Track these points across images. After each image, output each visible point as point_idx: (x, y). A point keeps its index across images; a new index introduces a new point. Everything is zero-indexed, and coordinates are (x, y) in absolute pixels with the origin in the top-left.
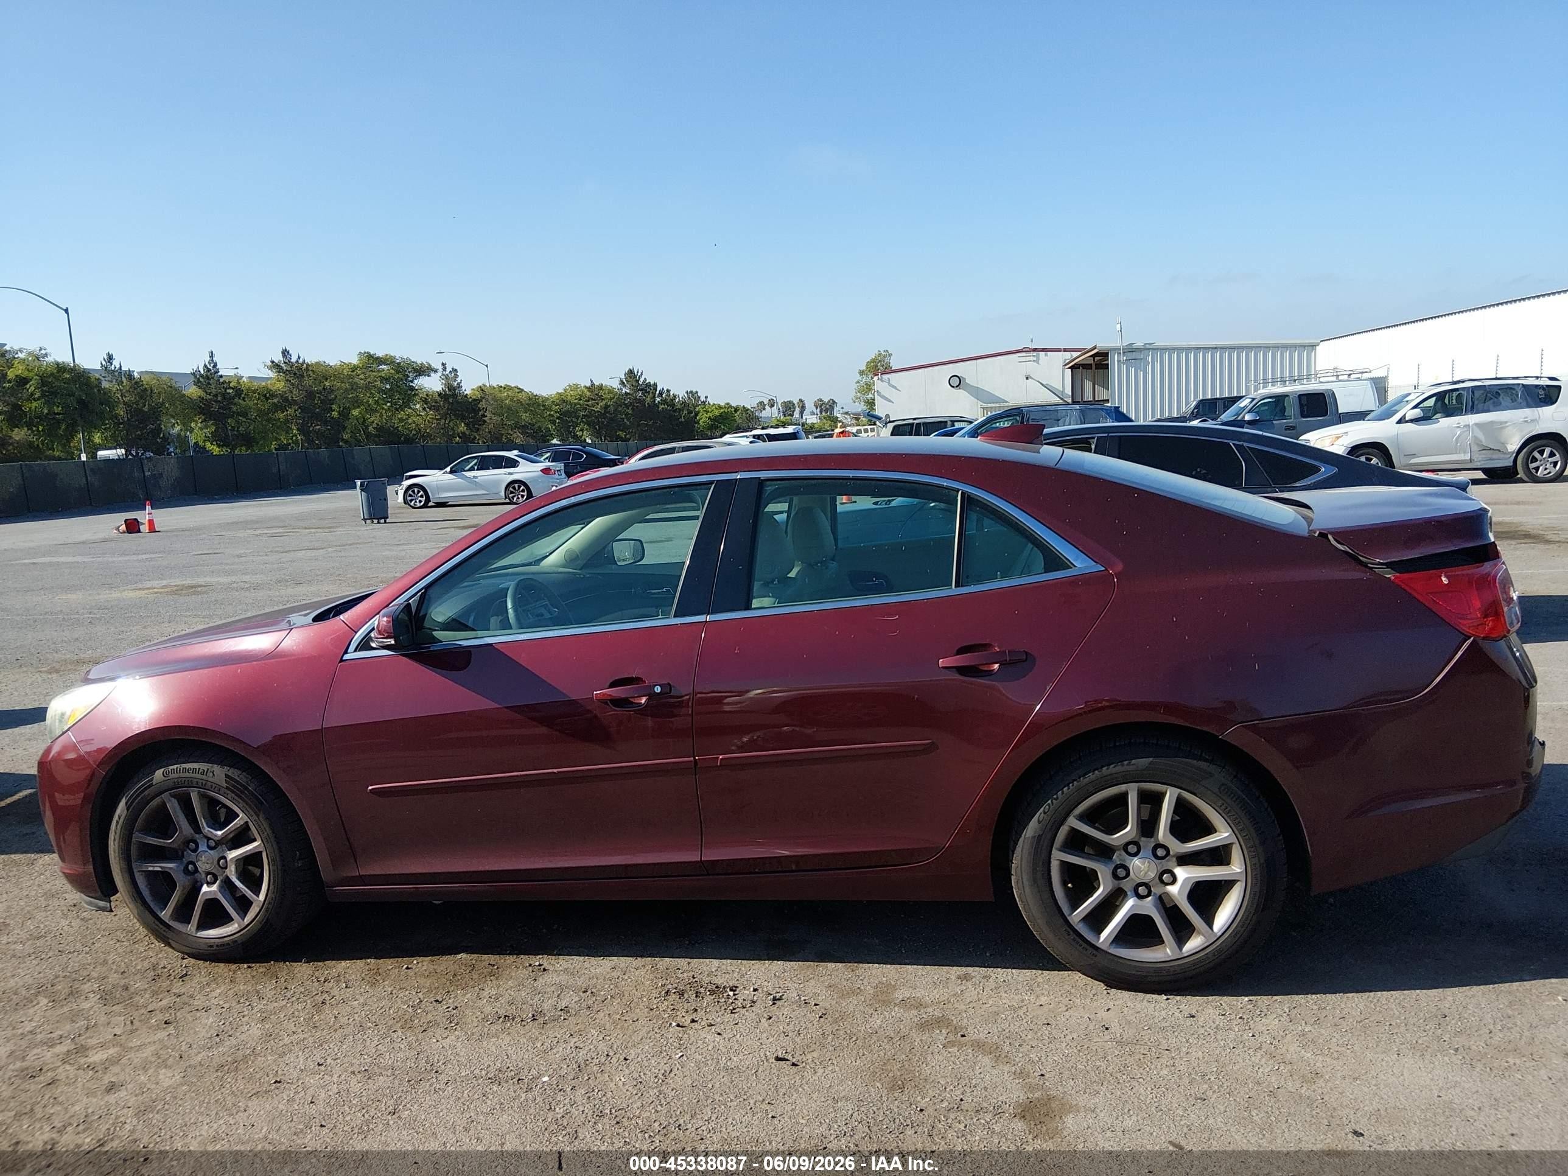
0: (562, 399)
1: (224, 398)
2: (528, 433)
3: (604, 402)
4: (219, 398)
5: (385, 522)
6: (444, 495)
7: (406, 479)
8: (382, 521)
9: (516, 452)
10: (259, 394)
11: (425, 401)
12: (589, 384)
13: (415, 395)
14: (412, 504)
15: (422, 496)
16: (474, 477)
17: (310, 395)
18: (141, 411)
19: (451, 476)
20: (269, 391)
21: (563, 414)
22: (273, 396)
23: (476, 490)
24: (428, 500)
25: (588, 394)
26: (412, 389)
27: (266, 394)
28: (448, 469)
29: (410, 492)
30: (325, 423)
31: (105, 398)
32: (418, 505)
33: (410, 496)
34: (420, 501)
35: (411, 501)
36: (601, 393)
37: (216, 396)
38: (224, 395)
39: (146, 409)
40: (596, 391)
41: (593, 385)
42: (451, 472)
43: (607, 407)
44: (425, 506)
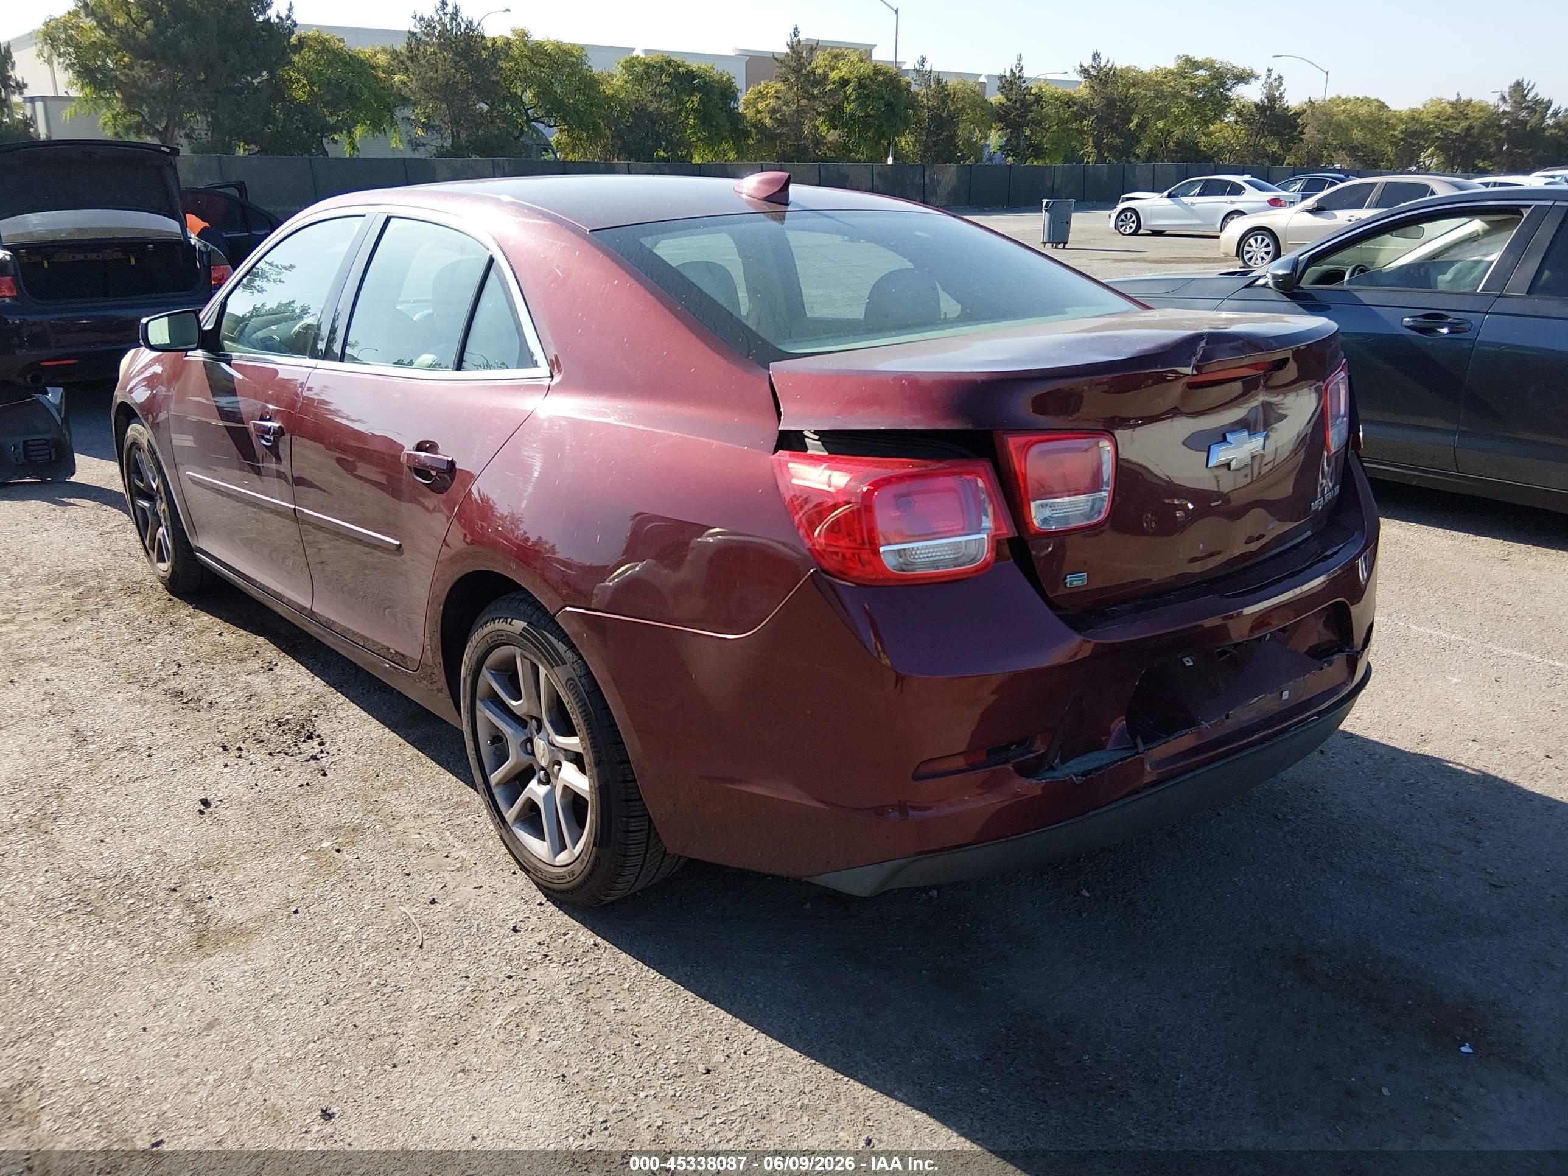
0: (1414, 117)
1: (1022, 106)
2: (1356, 156)
3: (1468, 122)
4: (1018, 105)
5: (1064, 248)
6: (1159, 223)
7: (1123, 201)
8: (1061, 246)
9: (1247, 177)
10: (1061, 102)
11: (1239, 113)
12: (1453, 98)
13: (1230, 106)
14: (1122, 230)
15: (1133, 222)
16: (1192, 203)
17: (1111, 103)
18: (940, 115)
19: (1168, 201)
20: (1071, 98)
21: (1409, 134)
22: (1075, 104)
23: (1191, 219)
24: (1139, 227)
25: (1450, 110)
26: (1228, 99)
27: (1068, 102)
28: (1166, 193)
29: (1123, 217)
30: (1120, 135)
31: (912, 101)
32: (1128, 231)
33: (1122, 220)
34: (1131, 228)
35: (1122, 226)
36: (1469, 110)
37: (1015, 102)
38: (1023, 102)
39: (944, 115)
40: (1461, 108)
41: (1459, 100)
42: (1169, 196)
43: (1470, 128)
44: (1135, 233)
